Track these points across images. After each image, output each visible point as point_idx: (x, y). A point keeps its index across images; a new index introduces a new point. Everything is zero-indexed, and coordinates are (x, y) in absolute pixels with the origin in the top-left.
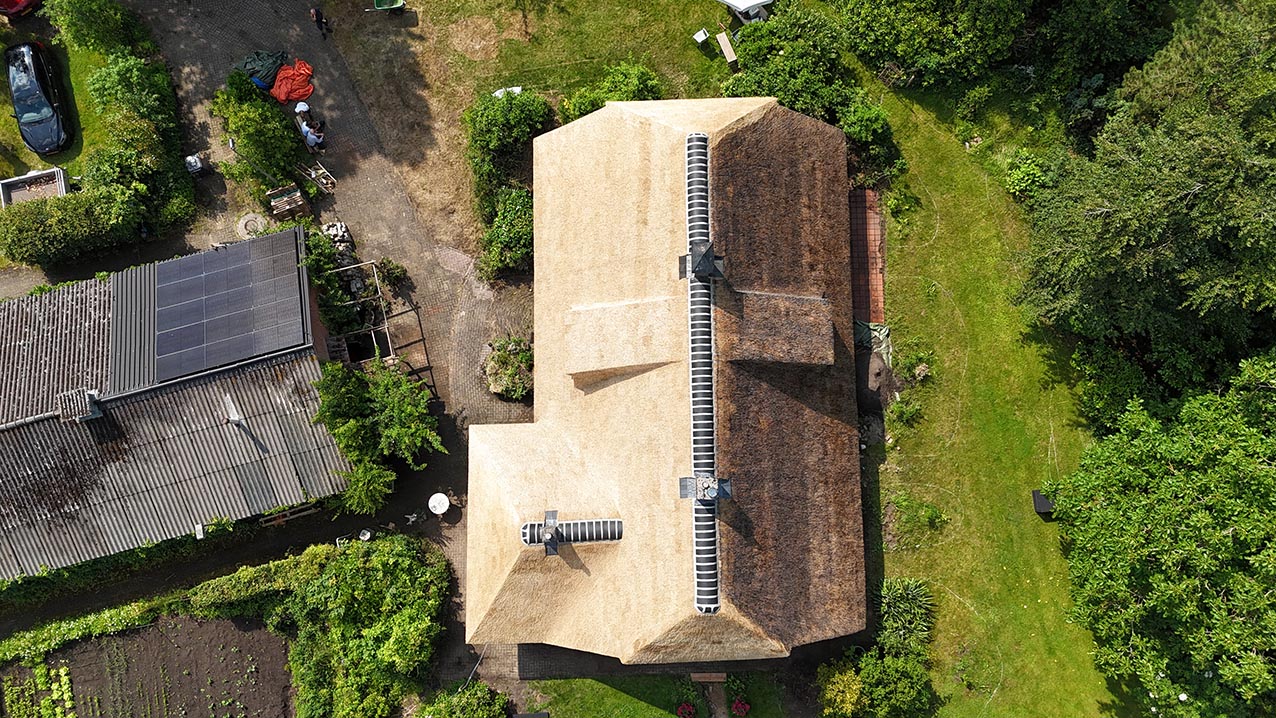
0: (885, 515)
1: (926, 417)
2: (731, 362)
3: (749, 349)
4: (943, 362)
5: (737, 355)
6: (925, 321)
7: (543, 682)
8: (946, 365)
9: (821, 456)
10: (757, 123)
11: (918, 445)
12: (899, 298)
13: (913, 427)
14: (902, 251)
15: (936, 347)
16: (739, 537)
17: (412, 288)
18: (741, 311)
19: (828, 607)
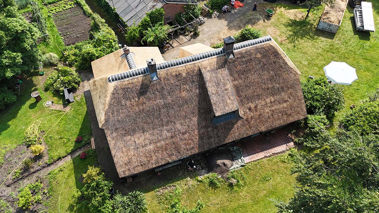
0: (170, 187)
1: (216, 191)
2: (200, 69)
3: (207, 76)
4: (241, 192)
5: (203, 71)
6: (255, 180)
7: (84, 97)
8: (241, 194)
9: (181, 131)
10: (288, 65)
11: (203, 191)
12: (258, 166)
13: (209, 187)
14: (277, 162)
15: (246, 187)
16: (138, 88)
17: (194, 38)
18: (219, 68)
19: (124, 149)
